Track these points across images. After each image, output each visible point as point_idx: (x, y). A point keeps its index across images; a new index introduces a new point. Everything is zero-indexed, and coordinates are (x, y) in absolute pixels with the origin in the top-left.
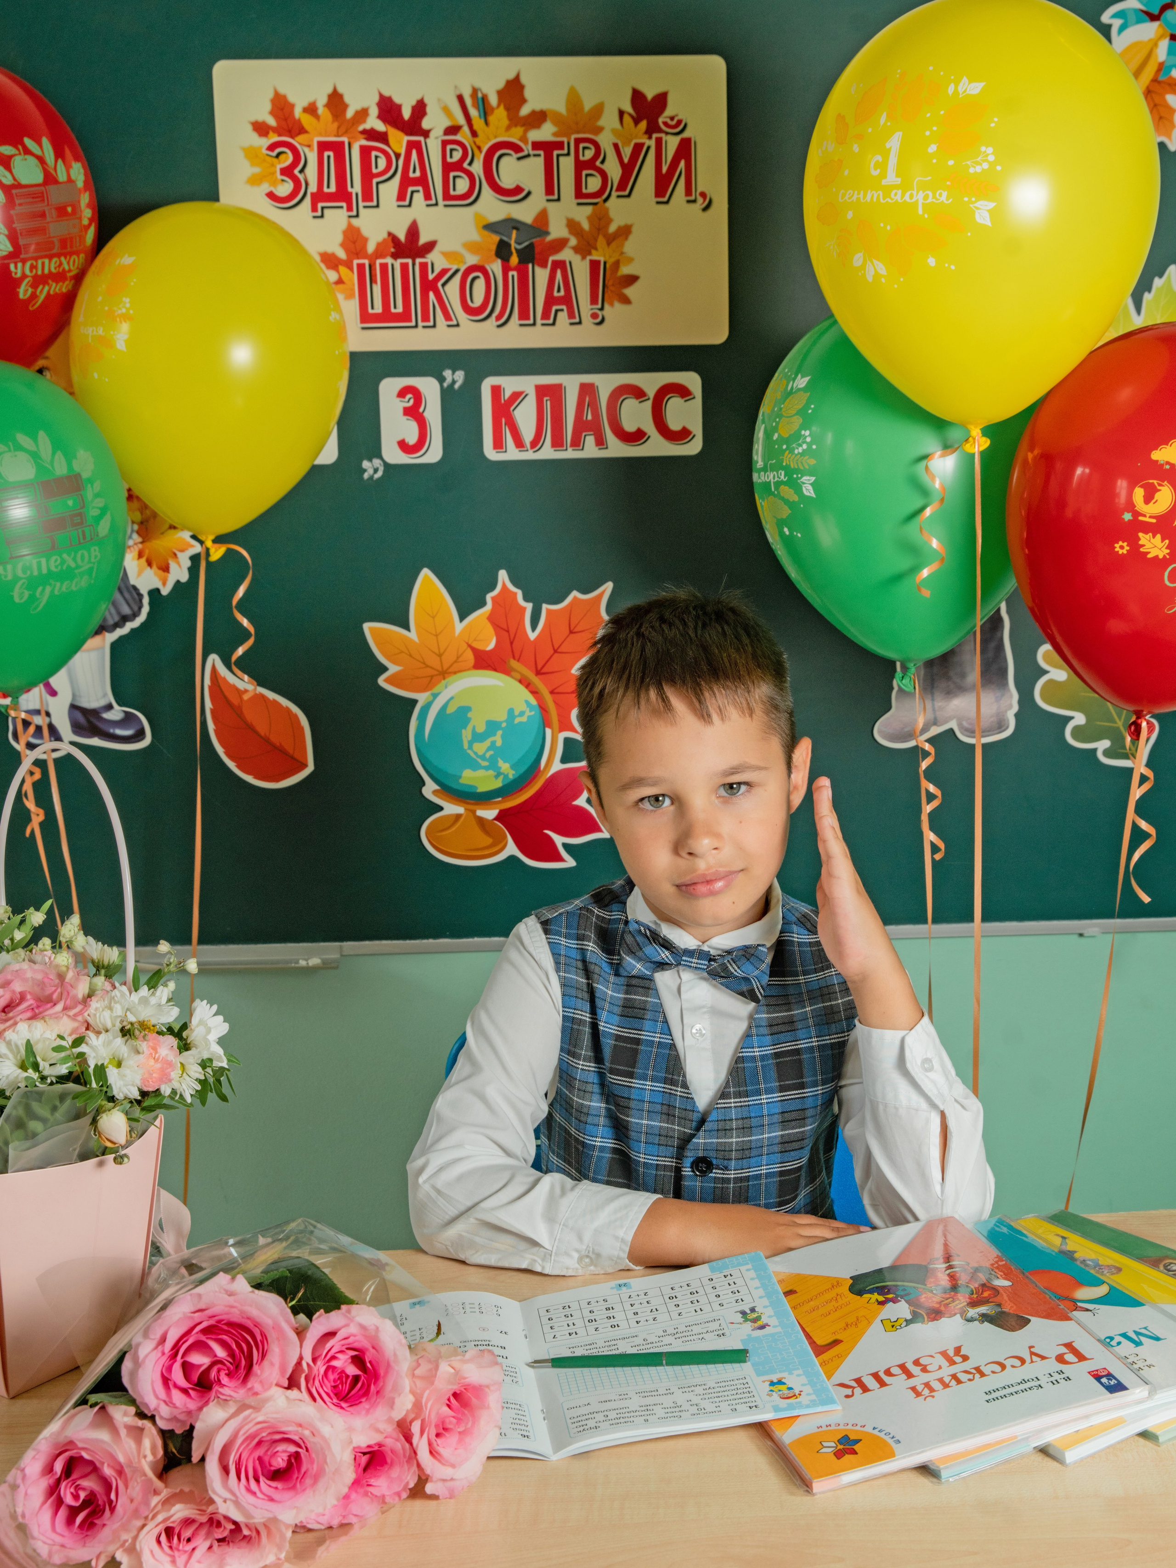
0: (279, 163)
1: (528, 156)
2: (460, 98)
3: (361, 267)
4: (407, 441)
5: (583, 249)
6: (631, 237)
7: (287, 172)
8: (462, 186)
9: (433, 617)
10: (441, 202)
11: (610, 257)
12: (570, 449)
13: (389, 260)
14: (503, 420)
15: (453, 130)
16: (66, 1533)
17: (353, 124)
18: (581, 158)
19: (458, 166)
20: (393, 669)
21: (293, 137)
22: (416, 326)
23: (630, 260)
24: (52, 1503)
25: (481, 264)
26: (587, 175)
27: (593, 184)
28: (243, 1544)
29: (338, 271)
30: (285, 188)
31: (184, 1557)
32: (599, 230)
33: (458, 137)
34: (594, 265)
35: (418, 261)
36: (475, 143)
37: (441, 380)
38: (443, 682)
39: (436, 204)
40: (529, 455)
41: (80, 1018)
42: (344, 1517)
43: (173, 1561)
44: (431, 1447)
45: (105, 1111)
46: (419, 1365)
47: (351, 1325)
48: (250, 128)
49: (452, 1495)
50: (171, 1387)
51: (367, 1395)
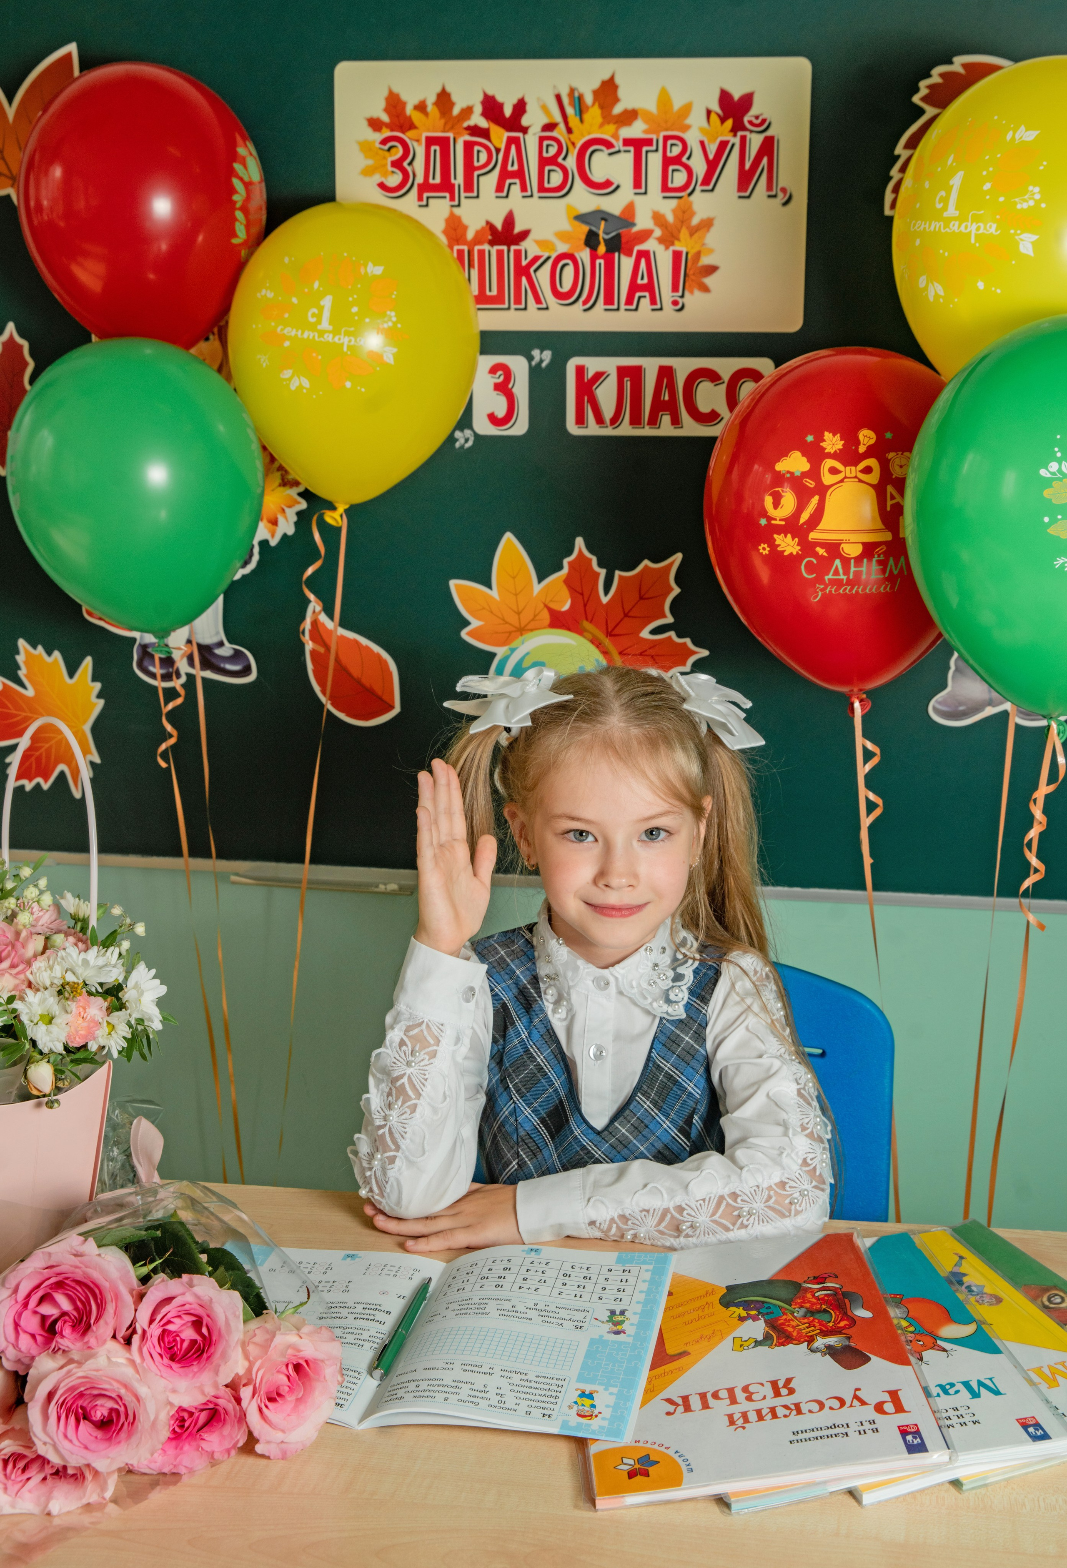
0: (391, 156)
1: (619, 151)
2: (558, 98)
3: (460, 253)
4: (496, 414)
5: (667, 240)
6: (713, 230)
7: (397, 164)
8: (556, 178)
9: (514, 578)
10: (536, 194)
11: (692, 248)
12: (647, 427)
13: (486, 247)
14: (586, 398)
15: (550, 127)
17: (459, 121)
18: (669, 154)
19: (553, 161)
20: (475, 623)
21: (403, 133)
22: (509, 308)
23: (711, 251)
25: (570, 252)
26: (673, 171)
27: (679, 178)
28: (72, 1480)
30: (394, 180)
31: (17, 1487)
32: (682, 222)
33: (554, 134)
34: (677, 255)
35: (513, 248)
36: (570, 139)
37: (530, 358)
38: (521, 638)
39: (532, 196)
40: (608, 431)
41: (22, 977)
42: (175, 1466)
43: (6, 1489)
44: (260, 1410)
45: (33, 1063)
46: (255, 1335)
47: (187, 1294)
48: (365, 123)
49: (285, 1455)
50: (21, 1332)
51: (200, 1357)
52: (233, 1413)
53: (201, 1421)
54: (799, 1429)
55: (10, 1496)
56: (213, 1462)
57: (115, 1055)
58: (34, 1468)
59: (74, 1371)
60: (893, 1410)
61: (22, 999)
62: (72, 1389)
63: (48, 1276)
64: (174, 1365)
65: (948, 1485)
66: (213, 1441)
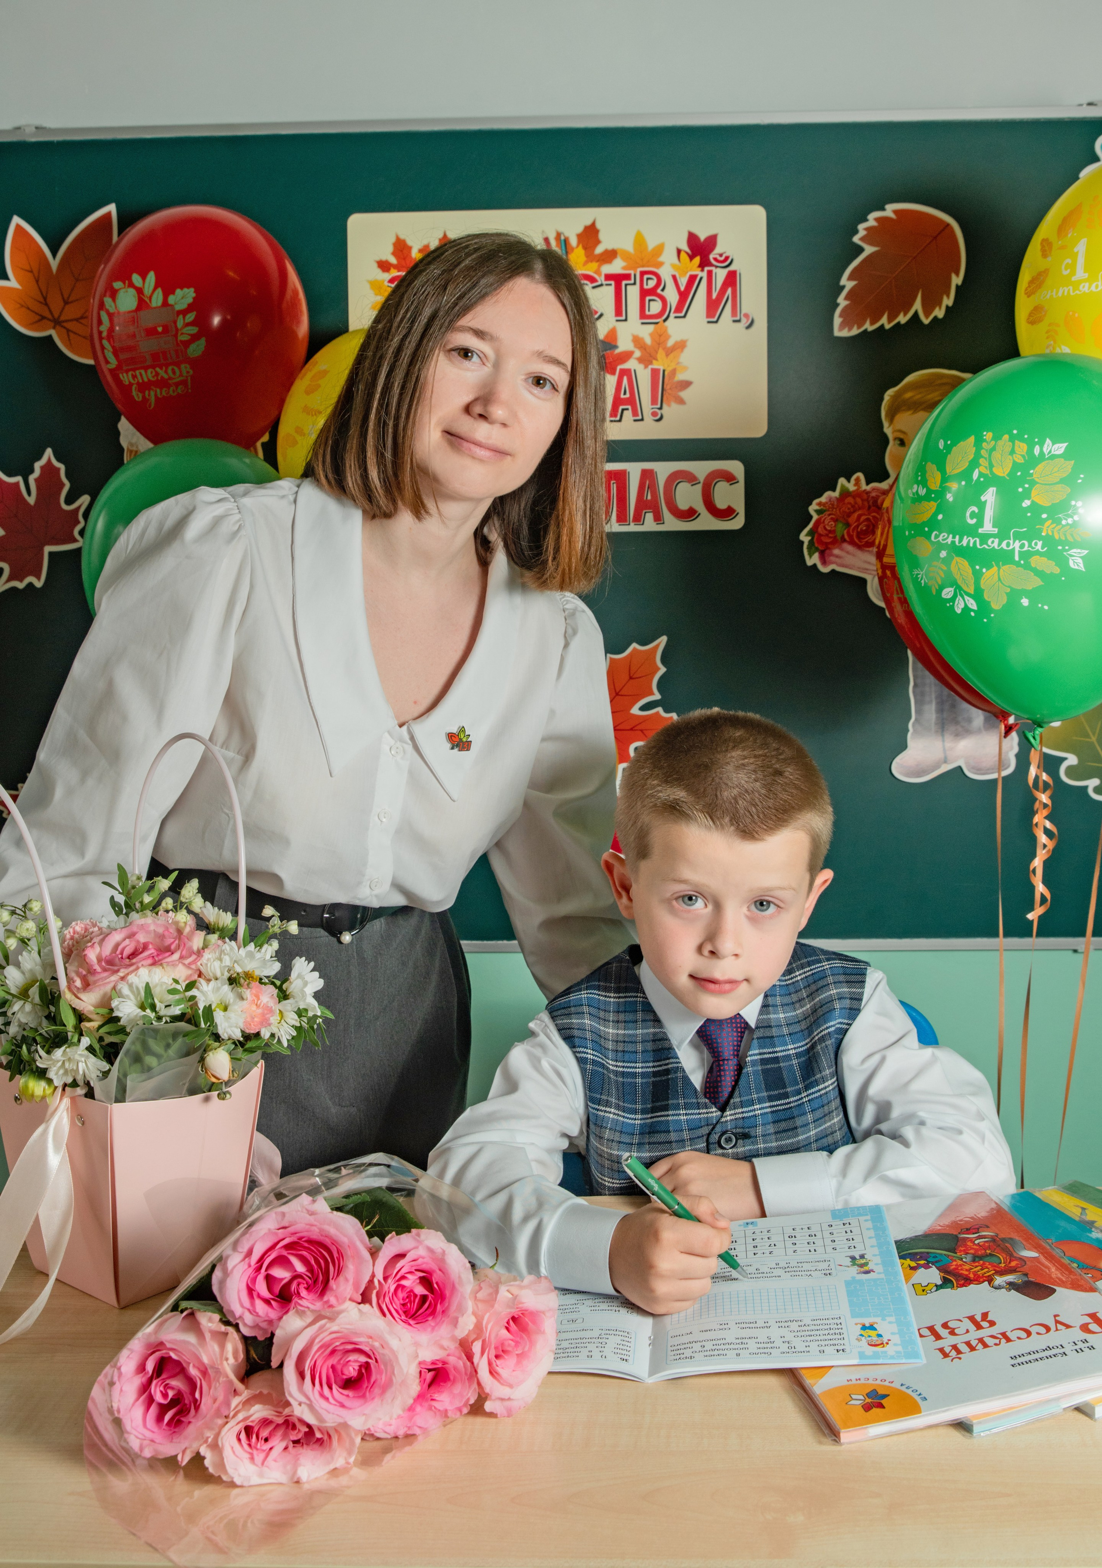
1: (601, 285)
5: (646, 360)
6: (686, 350)
11: (668, 366)
12: (632, 524)
16: (156, 1429)
23: (685, 369)
24: (144, 1401)
26: (650, 301)
28: (316, 1446)
31: (262, 1456)
32: (659, 344)
34: (655, 373)
41: (193, 967)
42: (409, 1428)
43: (252, 1459)
44: (491, 1367)
45: (211, 1050)
46: (482, 1288)
47: (419, 1248)
48: (375, 265)
49: (509, 1413)
50: (255, 1297)
51: (433, 1313)
52: (463, 1370)
53: (430, 1383)
55: (257, 1465)
56: (446, 1421)
57: (285, 1044)
58: (279, 1434)
59: (328, 1325)
60: (1097, 1330)
61: (198, 989)
62: (326, 1345)
63: (282, 1237)
64: (411, 1322)
66: (445, 1399)
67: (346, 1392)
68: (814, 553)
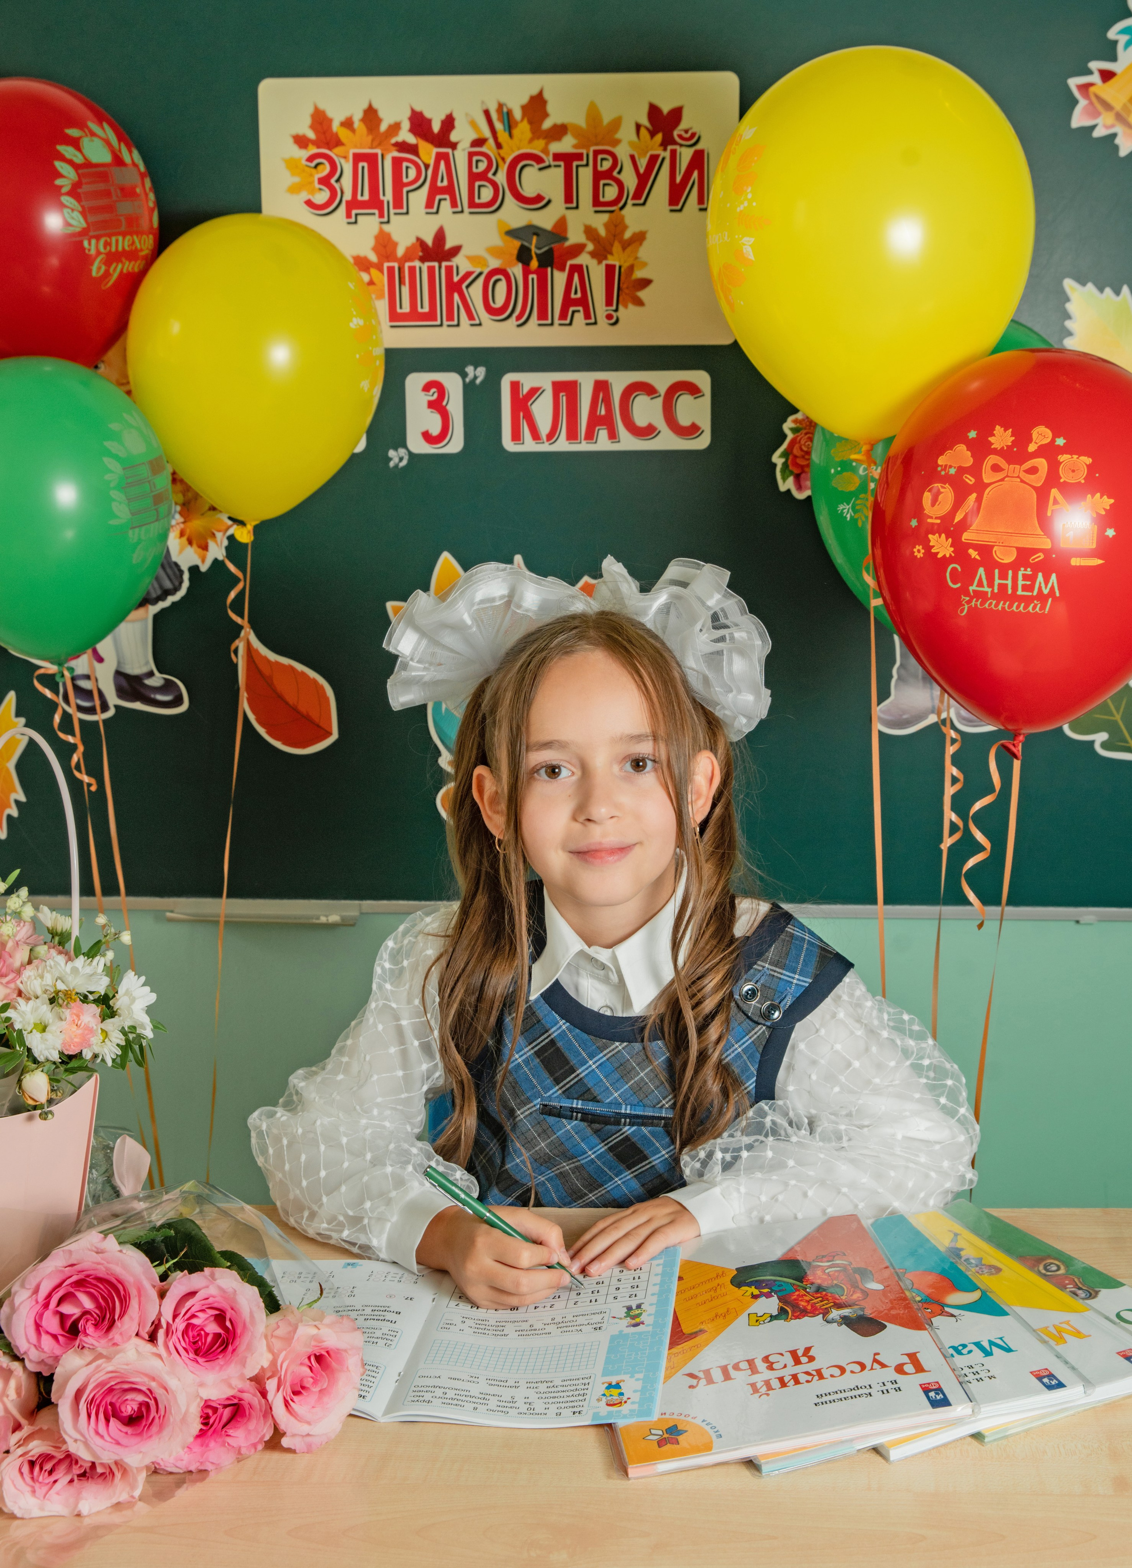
0: (317, 173)
1: (549, 166)
2: (487, 113)
3: (391, 270)
4: (430, 432)
5: (599, 254)
6: (645, 243)
7: (325, 181)
8: (487, 194)
10: (466, 209)
11: (625, 261)
12: (584, 442)
13: (417, 264)
14: (521, 415)
15: (479, 142)
17: (386, 137)
18: (599, 169)
19: (483, 176)
21: (330, 149)
22: (441, 325)
23: (644, 264)
25: (503, 267)
26: (604, 185)
27: (610, 193)
28: (100, 1480)
29: (369, 273)
30: (322, 197)
31: (45, 1489)
32: (615, 235)
33: (484, 149)
34: (610, 269)
35: (444, 264)
36: (499, 154)
37: (464, 375)
39: (462, 212)
40: (545, 447)
41: (12, 986)
42: (201, 1463)
43: (34, 1491)
44: (286, 1404)
45: (29, 1071)
46: (278, 1327)
47: (211, 1287)
48: (291, 140)
49: (309, 1450)
50: (42, 1333)
51: (224, 1350)
52: (258, 1407)
53: (225, 1419)
54: (823, 1393)
55: (39, 1498)
56: (240, 1457)
57: (109, 1063)
58: (62, 1468)
59: (104, 1365)
60: (914, 1371)
61: (15, 1009)
62: (101, 1385)
63: (69, 1275)
64: (200, 1360)
65: (969, 1439)
66: (239, 1436)
67: (125, 1429)
68: (788, 477)
